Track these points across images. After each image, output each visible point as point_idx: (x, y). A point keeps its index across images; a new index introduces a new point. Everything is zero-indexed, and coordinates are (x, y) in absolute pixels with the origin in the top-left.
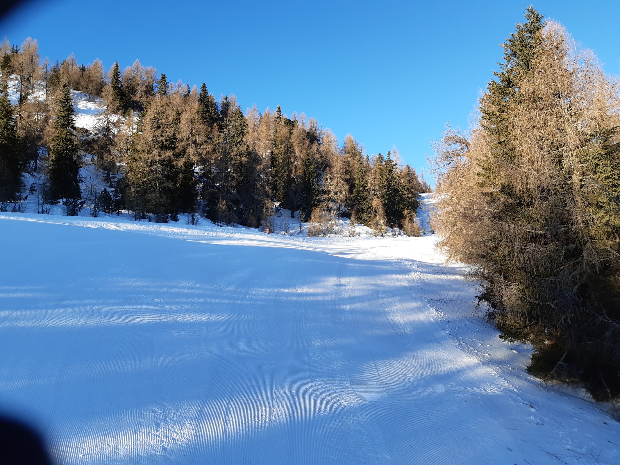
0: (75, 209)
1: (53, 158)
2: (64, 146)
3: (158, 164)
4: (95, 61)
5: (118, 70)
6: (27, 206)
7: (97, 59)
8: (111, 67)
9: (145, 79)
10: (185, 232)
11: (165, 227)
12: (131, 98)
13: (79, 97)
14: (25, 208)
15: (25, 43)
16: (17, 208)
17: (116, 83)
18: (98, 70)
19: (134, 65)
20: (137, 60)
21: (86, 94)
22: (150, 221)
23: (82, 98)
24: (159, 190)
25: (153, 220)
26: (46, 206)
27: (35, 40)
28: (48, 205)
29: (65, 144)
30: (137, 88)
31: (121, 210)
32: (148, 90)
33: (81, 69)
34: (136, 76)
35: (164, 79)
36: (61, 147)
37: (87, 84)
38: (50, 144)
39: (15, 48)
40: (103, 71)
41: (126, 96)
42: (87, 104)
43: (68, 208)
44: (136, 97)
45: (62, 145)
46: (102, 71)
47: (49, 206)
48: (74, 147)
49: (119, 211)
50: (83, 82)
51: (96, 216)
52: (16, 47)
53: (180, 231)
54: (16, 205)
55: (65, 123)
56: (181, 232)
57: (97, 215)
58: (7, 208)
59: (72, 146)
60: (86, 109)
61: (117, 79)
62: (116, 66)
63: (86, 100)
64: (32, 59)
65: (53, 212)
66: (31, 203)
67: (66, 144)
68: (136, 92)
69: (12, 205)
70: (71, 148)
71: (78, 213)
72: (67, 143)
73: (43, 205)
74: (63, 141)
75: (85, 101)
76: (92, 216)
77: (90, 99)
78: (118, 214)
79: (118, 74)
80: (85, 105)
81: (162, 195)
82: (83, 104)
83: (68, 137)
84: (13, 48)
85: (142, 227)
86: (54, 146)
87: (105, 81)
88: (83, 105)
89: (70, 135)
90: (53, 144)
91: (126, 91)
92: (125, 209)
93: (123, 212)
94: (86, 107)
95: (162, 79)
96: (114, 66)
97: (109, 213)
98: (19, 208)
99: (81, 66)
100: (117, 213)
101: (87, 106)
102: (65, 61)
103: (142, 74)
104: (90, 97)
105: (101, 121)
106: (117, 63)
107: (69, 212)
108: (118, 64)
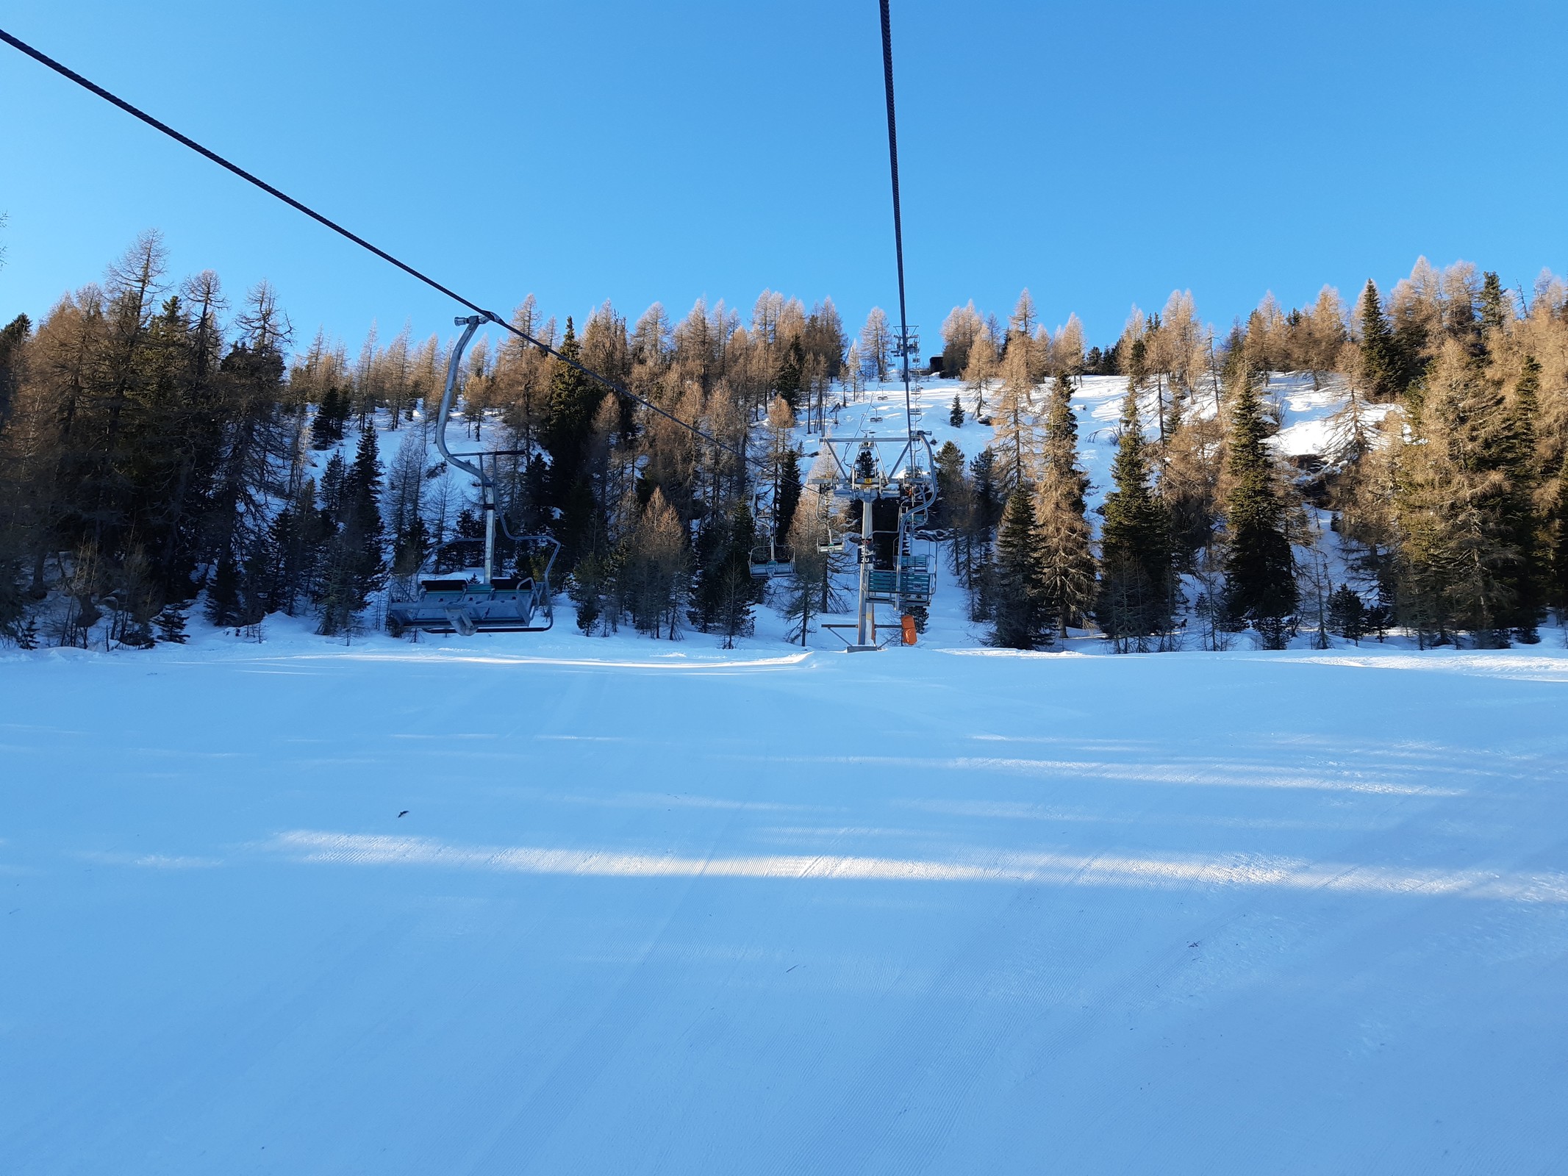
0: (1277, 637)
1: (1235, 535)
2: (1252, 508)
3: (1470, 507)
4: (1320, 293)
5: (1376, 298)
6: (1184, 638)
7: (1326, 286)
8: (1360, 296)
9: (1446, 297)
10: (1541, 666)
11: (1487, 657)
12: (1417, 353)
13: (1292, 387)
14: (1181, 643)
15: (1169, 305)
16: (1167, 644)
17: (1374, 328)
18: (1331, 310)
19: (1413, 272)
20: (1421, 258)
21: (1306, 375)
22: (1459, 647)
23: (1298, 386)
24: (1481, 570)
25: (1467, 644)
26: (1221, 636)
27: (1188, 292)
28: (1224, 633)
29: (1254, 501)
30: (1428, 327)
31: (1387, 629)
32: (1459, 323)
33: (1292, 320)
34: (1423, 297)
35: (1493, 284)
36: (1247, 511)
37: (1307, 352)
38: (1225, 509)
39: (1153, 321)
40: (1342, 310)
41: (1401, 353)
42: (1311, 398)
43: (1264, 635)
44: (1430, 347)
45: (1249, 506)
46: (1339, 311)
47: (1225, 636)
48: (1274, 504)
49: (1381, 633)
50: (1296, 350)
51: (1325, 647)
52: (1155, 316)
53: (1526, 664)
54: (1164, 639)
55: (1251, 457)
56: (1529, 667)
57: (1328, 645)
58: (1149, 646)
59: (1269, 504)
60: (1309, 408)
61: (1374, 320)
62: (1369, 291)
63: (1309, 389)
64: (1184, 336)
65: (1233, 645)
66: (1192, 633)
67: (1256, 502)
68: (1426, 335)
69: (1159, 639)
70: (1266, 508)
71: (1286, 643)
72: (1258, 499)
73: (1214, 634)
74: (1249, 497)
75: (1307, 392)
76: (1318, 648)
77: (1317, 384)
78: (1381, 639)
79: (1376, 307)
80: (1306, 400)
81: (1492, 581)
82: (1303, 399)
83: (1258, 487)
84: (1150, 321)
85: (1425, 661)
86: (1235, 511)
87: (1348, 330)
88: (1302, 402)
89: (1263, 480)
90: (1231, 508)
91: (1402, 340)
92: (1394, 626)
93: (1393, 632)
94: (1309, 404)
95: (1487, 287)
96: (1365, 291)
97: (1355, 638)
98: (1170, 645)
99: (1292, 313)
100: (1378, 637)
101: (1310, 400)
102: (1254, 314)
103: (1436, 288)
104: (1316, 379)
105: (1339, 429)
106: (1370, 282)
107: (1267, 645)
108: (1374, 284)
